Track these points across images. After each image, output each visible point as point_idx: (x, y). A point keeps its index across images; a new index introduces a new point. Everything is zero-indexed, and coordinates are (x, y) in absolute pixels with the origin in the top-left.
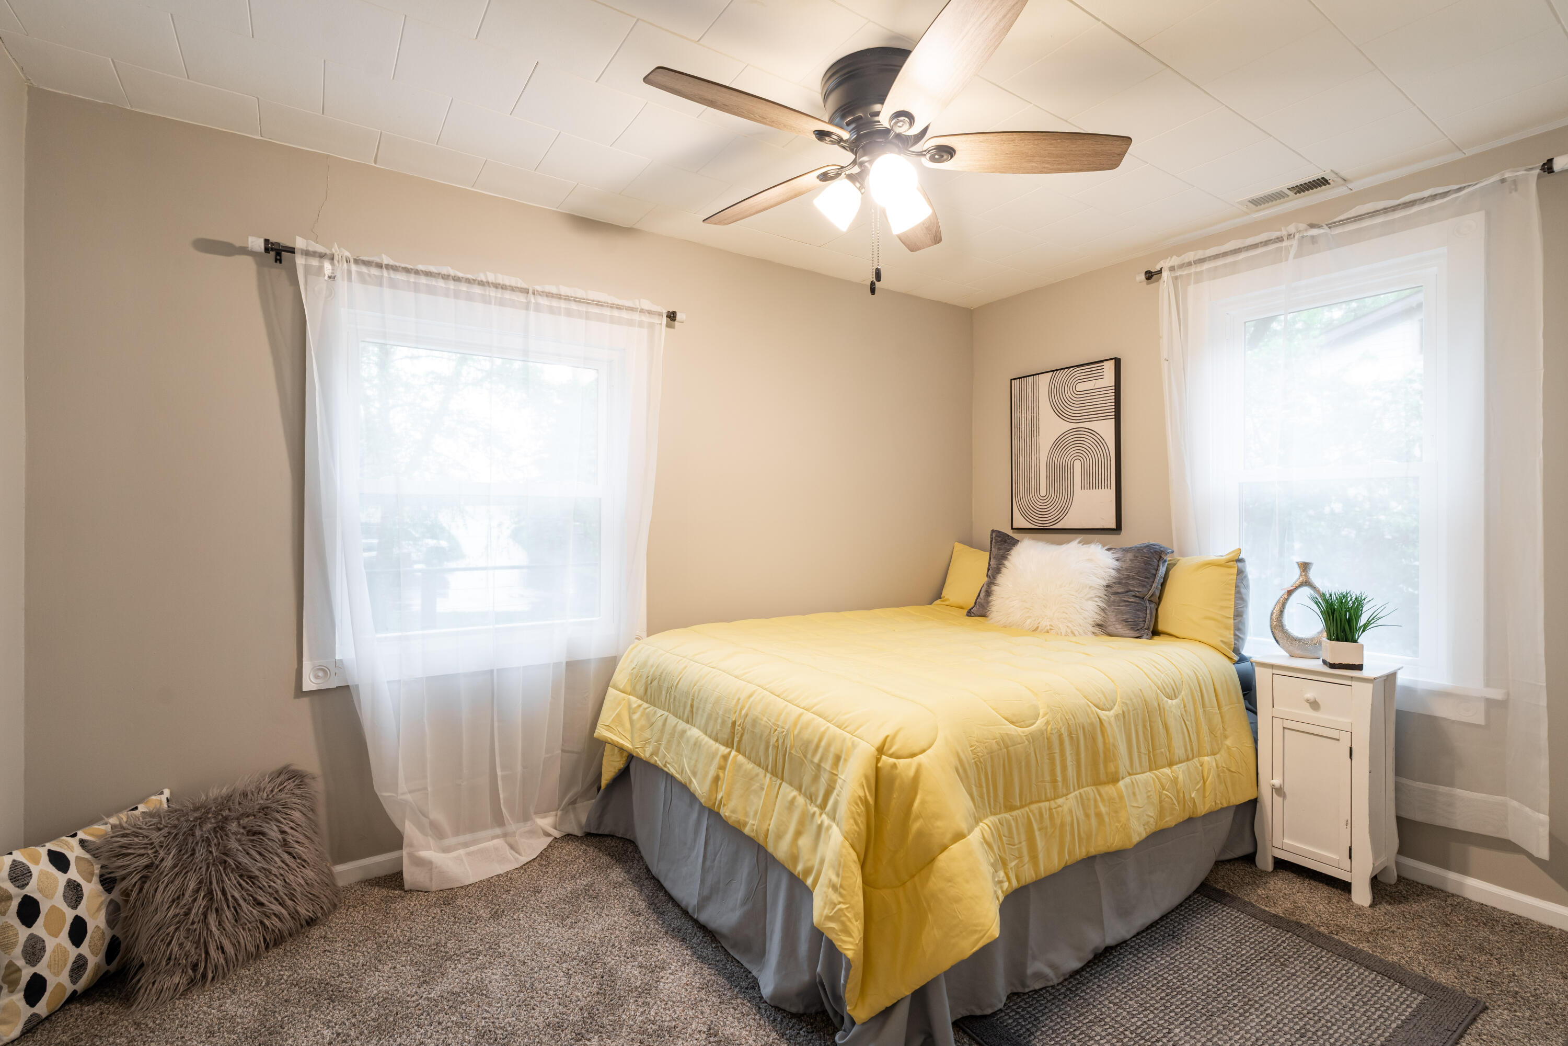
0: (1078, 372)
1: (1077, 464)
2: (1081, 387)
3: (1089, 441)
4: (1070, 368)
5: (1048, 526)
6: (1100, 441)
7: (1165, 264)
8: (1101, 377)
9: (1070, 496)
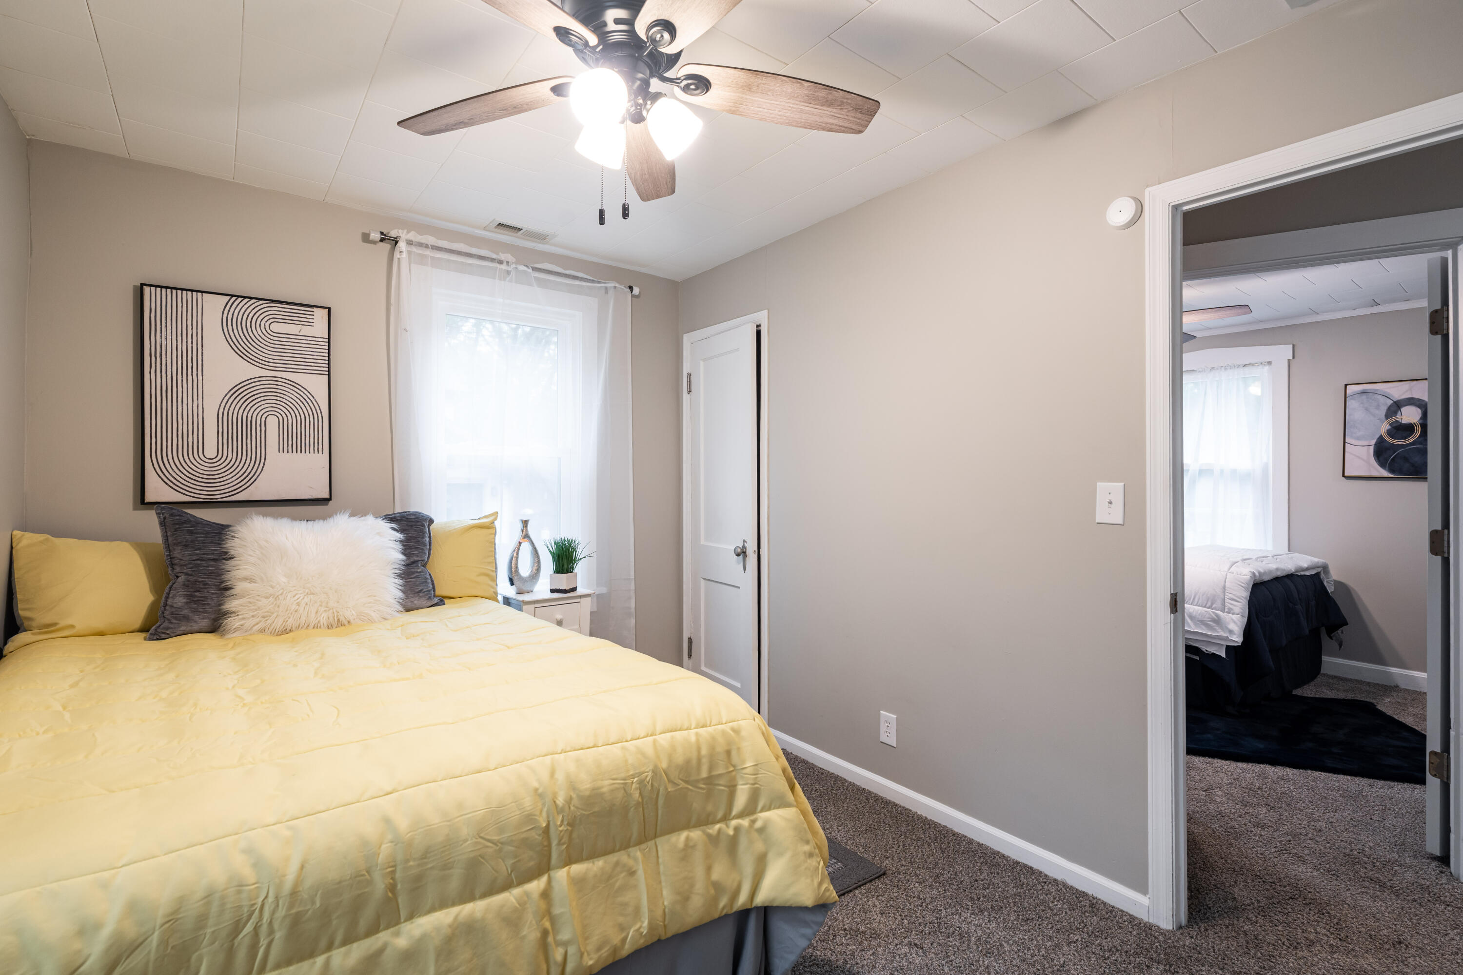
0: (274, 309)
1: (272, 422)
2: (276, 327)
3: (291, 395)
4: (260, 299)
5: (219, 497)
6: (308, 397)
7: (404, 235)
8: (311, 324)
9: (261, 460)
